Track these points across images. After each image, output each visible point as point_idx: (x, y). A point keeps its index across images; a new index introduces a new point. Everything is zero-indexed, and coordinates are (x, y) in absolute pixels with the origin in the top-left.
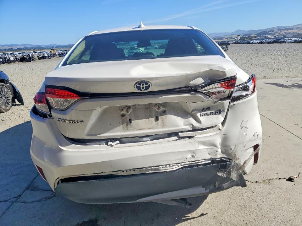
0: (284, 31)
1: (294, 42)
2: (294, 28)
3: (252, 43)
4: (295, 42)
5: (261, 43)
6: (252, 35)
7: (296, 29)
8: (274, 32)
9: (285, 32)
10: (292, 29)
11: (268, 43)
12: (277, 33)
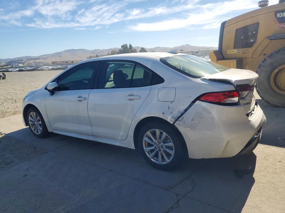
0: (32, 60)
1: (51, 69)
2: (40, 58)
3: (12, 71)
4: (53, 69)
5: (22, 71)
6: (1, 63)
7: (42, 58)
8: (23, 62)
9: (33, 62)
10: (38, 59)
11: (28, 71)
12: (26, 62)
